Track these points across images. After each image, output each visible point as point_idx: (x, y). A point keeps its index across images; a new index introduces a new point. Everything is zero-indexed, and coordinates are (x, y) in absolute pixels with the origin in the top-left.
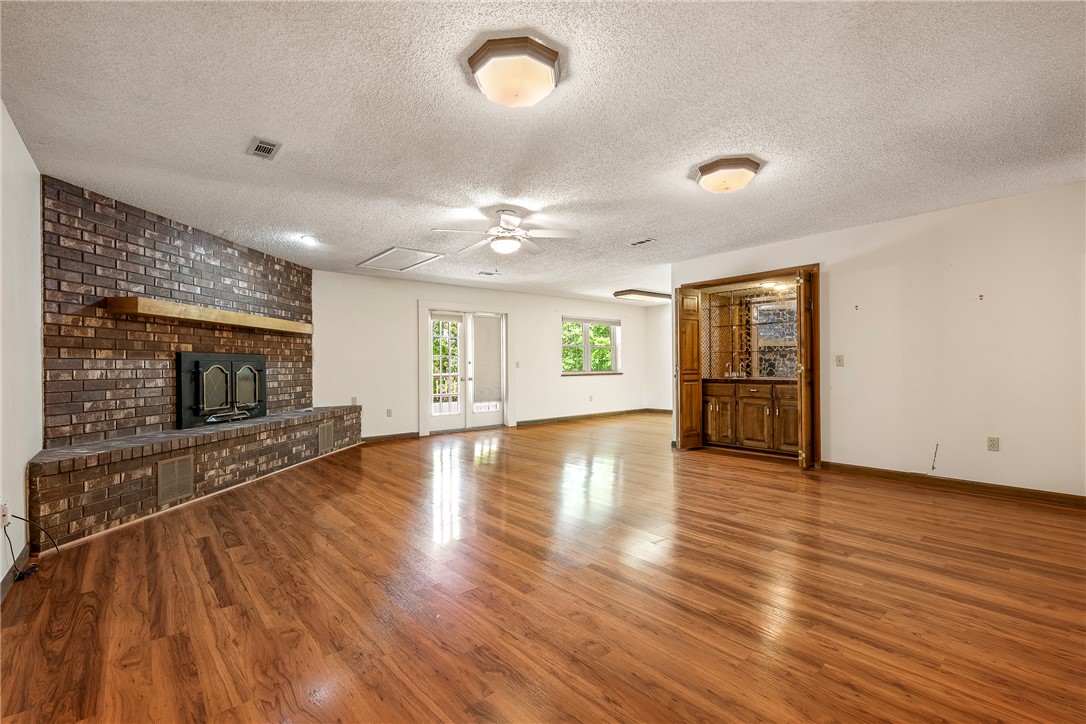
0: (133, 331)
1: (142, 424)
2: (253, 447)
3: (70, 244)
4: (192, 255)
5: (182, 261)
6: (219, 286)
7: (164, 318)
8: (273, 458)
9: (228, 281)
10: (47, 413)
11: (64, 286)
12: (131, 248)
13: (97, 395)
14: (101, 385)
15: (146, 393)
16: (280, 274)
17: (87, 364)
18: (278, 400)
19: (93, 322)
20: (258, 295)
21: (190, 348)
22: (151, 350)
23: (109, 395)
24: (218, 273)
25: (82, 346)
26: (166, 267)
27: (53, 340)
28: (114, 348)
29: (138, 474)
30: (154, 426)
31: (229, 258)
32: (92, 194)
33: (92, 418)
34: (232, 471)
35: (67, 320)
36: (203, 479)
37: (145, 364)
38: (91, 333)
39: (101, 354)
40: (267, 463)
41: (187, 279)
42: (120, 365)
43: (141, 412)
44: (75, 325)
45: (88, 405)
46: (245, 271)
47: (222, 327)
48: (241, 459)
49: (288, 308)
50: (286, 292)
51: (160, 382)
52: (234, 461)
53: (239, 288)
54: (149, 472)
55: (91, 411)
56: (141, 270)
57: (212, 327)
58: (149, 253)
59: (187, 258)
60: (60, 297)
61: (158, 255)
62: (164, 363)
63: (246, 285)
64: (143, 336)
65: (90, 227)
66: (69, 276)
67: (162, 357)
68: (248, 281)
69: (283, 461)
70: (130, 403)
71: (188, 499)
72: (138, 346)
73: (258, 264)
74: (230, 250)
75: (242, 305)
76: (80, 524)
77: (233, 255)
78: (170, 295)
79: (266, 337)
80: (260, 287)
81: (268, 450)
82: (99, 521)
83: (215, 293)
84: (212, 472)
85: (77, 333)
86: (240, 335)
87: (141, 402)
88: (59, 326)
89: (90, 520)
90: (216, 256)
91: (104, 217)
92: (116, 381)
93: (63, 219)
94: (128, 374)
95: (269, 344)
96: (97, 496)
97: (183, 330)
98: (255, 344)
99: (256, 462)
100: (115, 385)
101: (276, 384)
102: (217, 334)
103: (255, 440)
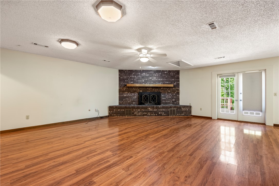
0: (131, 89)
1: (132, 103)
2: (146, 110)
3: (122, 78)
4: (142, 75)
5: (140, 76)
6: (148, 79)
7: (137, 87)
8: (153, 114)
9: (151, 78)
10: (119, 101)
11: (121, 84)
12: (131, 76)
13: (125, 98)
14: (126, 97)
15: (133, 99)
16: (167, 74)
17: (124, 94)
18: (166, 102)
19: (125, 88)
20: (159, 79)
21: (142, 91)
22: (134, 92)
23: (127, 99)
24: (148, 77)
25: (124, 92)
26: (137, 78)
27: (120, 91)
28: (128, 92)
29: (122, 110)
30: (135, 104)
31: (151, 73)
32: (125, 70)
33: (125, 102)
34: (140, 114)
35: (121, 88)
36: (134, 113)
37: (133, 94)
38: (125, 90)
39: (126, 93)
40: (151, 114)
41: (141, 79)
42: (129, 94)
43: (132, 101)
44: (122, 89)
45: (124, 100)
46: (156, 75)
47: (149, 87)
48: (143, 112)
49: (169, 81)
50: (169, 77)
51: (136, 97)
52: (141, 112)
53: (154, 79)
54: (124, 110)
55: (124, 101)
56: (132, 79)
57: (147, 87)
58: (134, 76)
59: (141, 76)
60: (120, 85)
61: (135, 76)
62: (136, 94)
63: (156, 78)
64: (133, 90)
65: (124, 75)
66: (122, 82)
67: (136, 93)
68: (156, 77)
69: (156, 115)
70: (130, 100)
71: (131, 116)
72: (132, 91)
73: (159, 73)
74: (151, 72)
75: (155, 82)
76: (114, 115)
77: (152, 73)
78: (137, 83)
79: (162, 88)
80: (160, 78)
81: (150, 112)
82: (116, 115)
83: (147, 81)
84: (136, 113)
85: (123, 90)
86: (154, 88)
87: (132, 100)
88: (120, 89)
89: (115, 115)
90: (148, 74)
91: (127, 73)
92: (128, 96)
93: (121, 75)
94: (130, 96)
95: (163, 90)
96: (116, 112)
97: (140, 88)
98: (158, 90)
99: (147, 113)
100: (128, 97)
101: (165, 98)
102: (148, 88)
103: (147, 109)
